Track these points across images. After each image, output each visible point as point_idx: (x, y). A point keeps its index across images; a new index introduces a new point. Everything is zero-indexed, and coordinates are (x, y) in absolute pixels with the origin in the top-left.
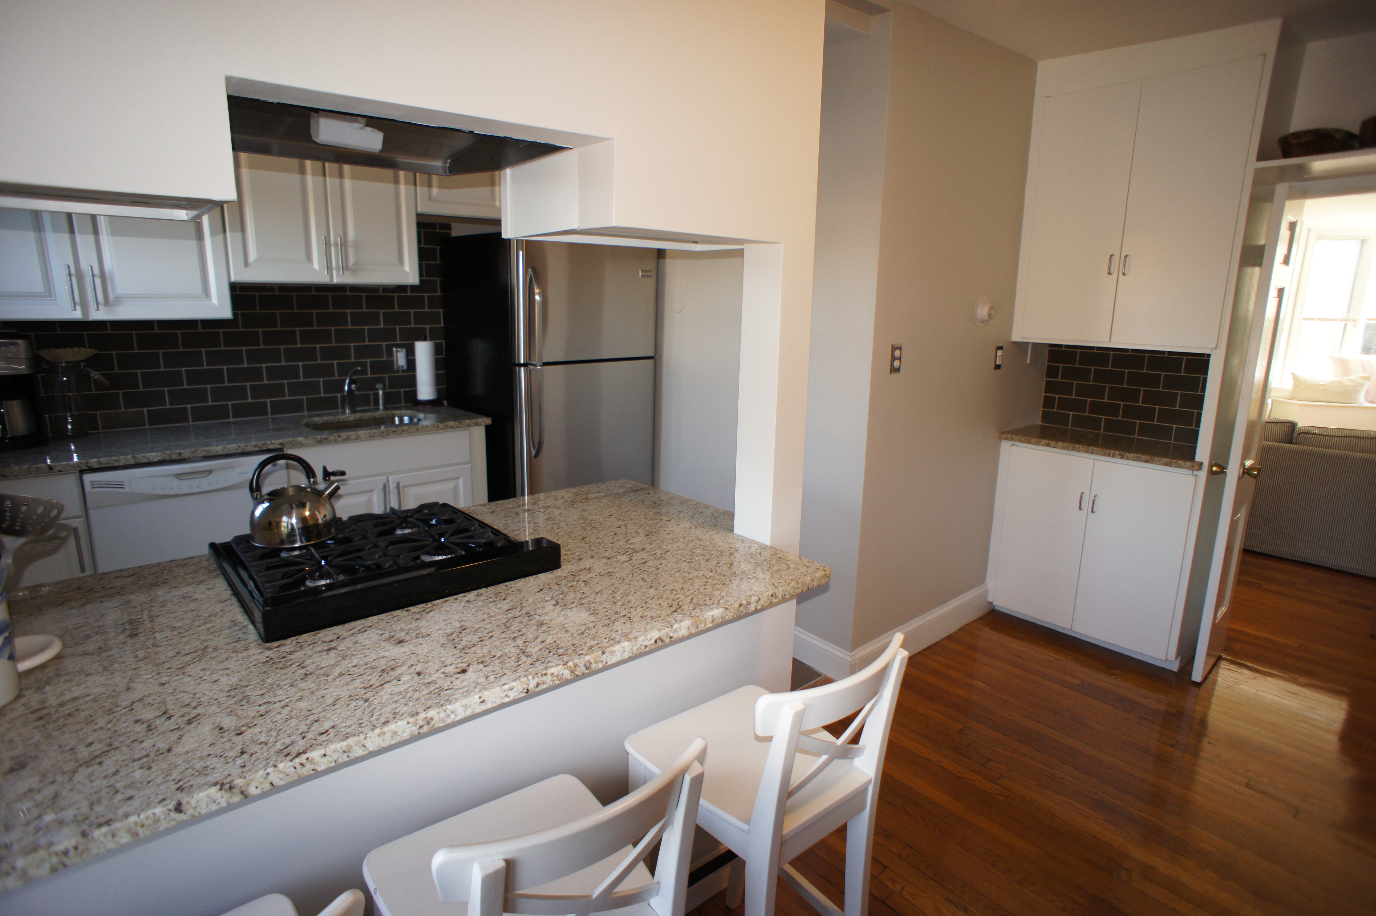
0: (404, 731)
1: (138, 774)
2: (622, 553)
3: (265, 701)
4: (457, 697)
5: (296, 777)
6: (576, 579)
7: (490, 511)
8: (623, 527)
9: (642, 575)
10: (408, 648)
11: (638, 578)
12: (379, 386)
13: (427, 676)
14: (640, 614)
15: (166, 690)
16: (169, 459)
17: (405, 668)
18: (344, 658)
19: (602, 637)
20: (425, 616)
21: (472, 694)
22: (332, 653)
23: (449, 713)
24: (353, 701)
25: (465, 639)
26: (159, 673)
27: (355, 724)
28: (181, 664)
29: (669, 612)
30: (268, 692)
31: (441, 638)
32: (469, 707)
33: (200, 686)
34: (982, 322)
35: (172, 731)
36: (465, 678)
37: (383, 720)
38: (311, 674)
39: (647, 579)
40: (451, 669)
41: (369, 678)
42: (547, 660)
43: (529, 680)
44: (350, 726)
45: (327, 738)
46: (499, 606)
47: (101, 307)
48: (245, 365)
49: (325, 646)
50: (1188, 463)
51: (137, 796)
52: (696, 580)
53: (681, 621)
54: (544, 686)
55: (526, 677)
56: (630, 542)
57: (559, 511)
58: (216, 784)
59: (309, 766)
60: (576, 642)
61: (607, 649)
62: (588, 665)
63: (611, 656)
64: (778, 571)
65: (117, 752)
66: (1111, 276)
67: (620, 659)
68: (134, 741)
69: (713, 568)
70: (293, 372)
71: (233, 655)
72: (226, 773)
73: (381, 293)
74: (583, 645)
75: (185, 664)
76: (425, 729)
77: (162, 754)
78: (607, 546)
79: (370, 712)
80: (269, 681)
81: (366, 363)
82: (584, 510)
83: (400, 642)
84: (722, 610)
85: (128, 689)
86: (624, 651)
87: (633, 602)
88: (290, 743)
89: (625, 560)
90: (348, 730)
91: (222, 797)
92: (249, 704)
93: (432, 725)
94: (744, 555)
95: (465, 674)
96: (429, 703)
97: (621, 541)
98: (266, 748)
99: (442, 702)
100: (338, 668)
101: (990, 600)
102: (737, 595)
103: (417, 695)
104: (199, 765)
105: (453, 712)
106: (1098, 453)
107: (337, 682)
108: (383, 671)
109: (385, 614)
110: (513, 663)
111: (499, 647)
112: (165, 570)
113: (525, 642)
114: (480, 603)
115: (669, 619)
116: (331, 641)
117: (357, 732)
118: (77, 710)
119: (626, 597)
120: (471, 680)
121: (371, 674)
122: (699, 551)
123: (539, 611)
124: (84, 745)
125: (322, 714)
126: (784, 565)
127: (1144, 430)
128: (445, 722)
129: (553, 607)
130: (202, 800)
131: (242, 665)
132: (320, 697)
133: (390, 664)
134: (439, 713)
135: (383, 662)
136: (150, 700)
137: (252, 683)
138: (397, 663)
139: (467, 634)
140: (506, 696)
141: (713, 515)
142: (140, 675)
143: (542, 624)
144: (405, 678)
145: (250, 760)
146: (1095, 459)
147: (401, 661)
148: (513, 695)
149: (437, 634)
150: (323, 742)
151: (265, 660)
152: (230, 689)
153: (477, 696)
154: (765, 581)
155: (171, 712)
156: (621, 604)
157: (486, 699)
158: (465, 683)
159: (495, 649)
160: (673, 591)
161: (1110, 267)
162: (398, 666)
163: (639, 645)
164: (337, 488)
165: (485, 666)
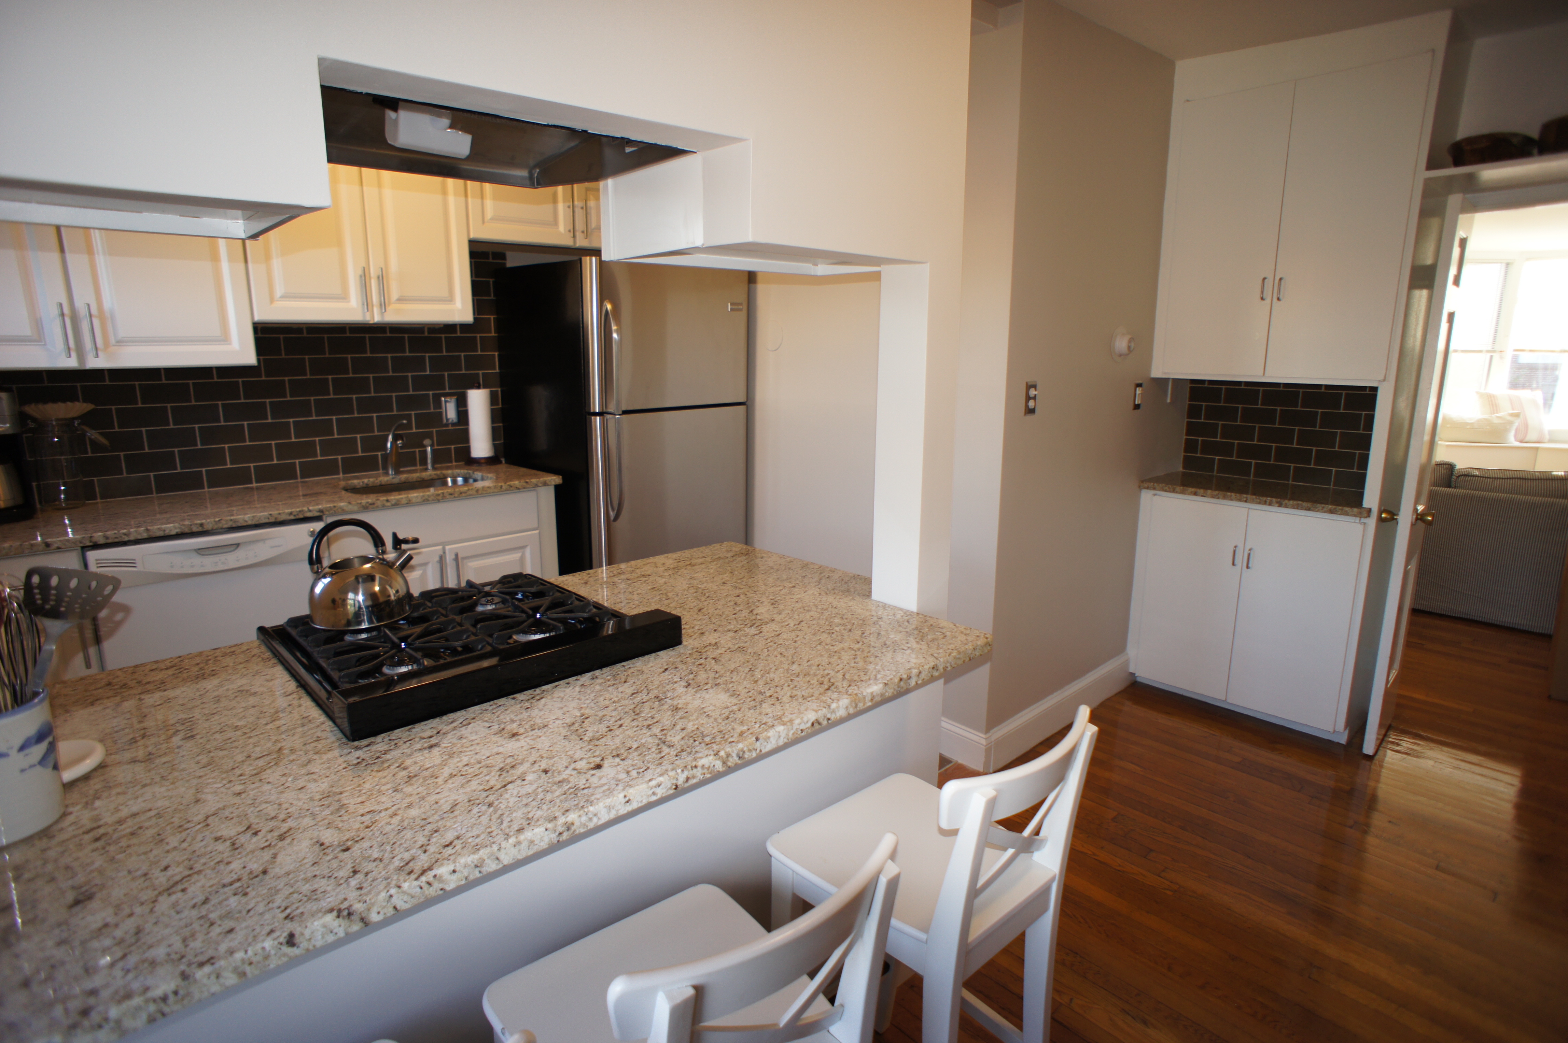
0: (542, 840)
1: (233, 902)
2: (749, 625)
3: (367, 810)
4: (598, 796)
5: (422, 900)
6: (704, 657)
7: (583, 582)
8: (742, 596)
9: (779, 650)
10: (525, 741)
11: (776, 653)
12: (427, 442)
13: (556, 774)
14: (789, 694)
15: (244, 801)
16: (189, 532)
17: (526, 765)
18: (451, 756)
19: (751, 721)
20: (536, 704)
21: (615, 793)
22: (435, 751)
23: (591, 816)
24: (474, 806)
25: (590, 729)
26: (230, 781)
27: (483, 833)
28: (254, 770)
29: (822, 690)
30: (368, 799)
31: (561, 729)
32: (613, 808)
33: (285, 795)
34: (1120, 355)
35: (263, 848)
36: (602, 774)
37: (516, 827)
38: (415, 776)
39: (785, 653)
40: (582, 765)
41: (487, 778)
42: (694, 750)
43: (677, 774)
44: (478, 836)
45: (454, 851)
46: (620, 689)
47: (100, 353)
48: (270, 421)
49: (425, 742)
50: (1355, 510)
51: (238, 929)
52: (843, 653)
53: (838, 700)
54: (694, 781)
55: (674, 771)
56: (755, 612)
57: (664, 580)
58: (331, 910)
59: (437, 885)
60: (722, 728)
61: (761, 735)
62: (741, 753)
63: (766, 743)
64: (933, 640)
65: (201, 876)
66: (1263, 302)
67: (774, 746)
68: (219, 862)
69: (859, 639)
70: (324, 428)
71: (315, 757)
72: (341, 897)
73: (426, 334)
74: (732, 731)
75: (259, 770)
76: (565, 836)
77: (256, 877)
78: (729, 618)
79: (499, 818)
80: (367, 786)
81: (410, 415)
82: (691, 578)
83: (514, 735)
84: (881, 686)
85: (197, 801)
86: (779, 737)
87: (776, 680)
88: (411, 858)
89: (755, 633)
90: (477, 840)
91: (340, 926)
92: (349, 814)
93: (572, 831)
94: (890, 623)
95: (601, 770)
96: (566, 805)
97: (744, 611)
98: (382, 865)
99: (582, 804)
100: (446, 768)
101: (1131, 670)
102: (894, 669)
103: (549, 796)
104: (306, 888)
105: (595, 815)
106: (1253, 502)
107: (450, 785)
108: (501, 769)
109: (488, 703)
110: (654, 755)
111: (633, 737)
112: (210, 660)
113: (662, 730)
114: (598, 688)
115: (824, 698)
116: (431, 737)
117: (488, 842)
118: (141, 828)
119: (767, 675)
120: (609, 776)
121: (488, 774)
122: (837, 620)
123: (669, 694)
124: (159, 870)
125: (440, 823)
126: (939, 634)
127: (1300, 475)
128: (587, 826)
129: (686, 690)
130: (318, 930)
131: (329, 768)
132: (433, 802)
133: (509, 760)
134: (580, 816)
135: (499, 759)
136: (227, 813)
137: (346, 789)
138: (516, 760)
139: (591, 723)
140: (654, 793)
141: (842, 580)
142: (208, 784)
143: (677, 708)
144: (530, 777)
145: (367, 880)
146: (1249, 509)
147: (520, 757)
148: (661, 792)
149: (555, 724)
150: (450, 855)
151: (355, 762)
152: (321, 797)
153: (622, 795)
154: (922, 651)
155: (256, 826)
156: (763, 683)
157: (631, 798)
158: (604, 781)
159: (630, 739)
160: (820, 667)
161: (1262, 292)
162: (519, 764)
163: (794, 729)
164: (410, 558)
165: (623, 760)
